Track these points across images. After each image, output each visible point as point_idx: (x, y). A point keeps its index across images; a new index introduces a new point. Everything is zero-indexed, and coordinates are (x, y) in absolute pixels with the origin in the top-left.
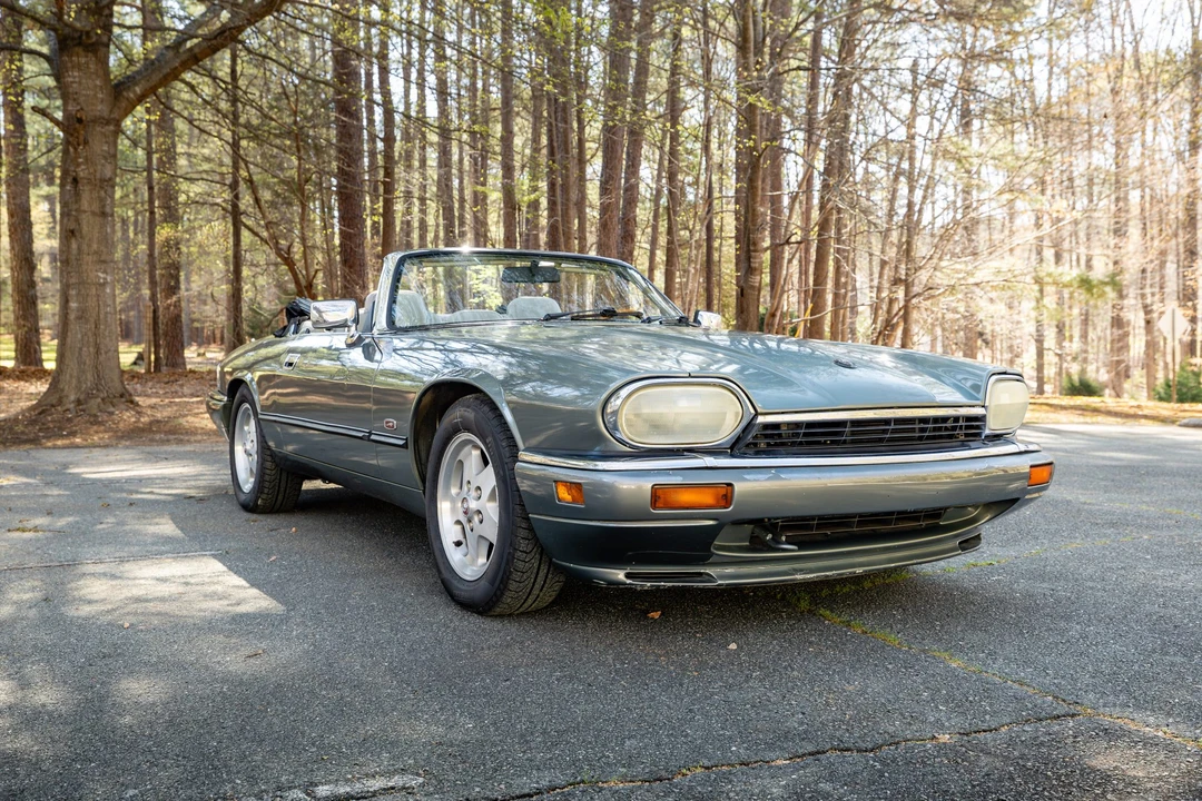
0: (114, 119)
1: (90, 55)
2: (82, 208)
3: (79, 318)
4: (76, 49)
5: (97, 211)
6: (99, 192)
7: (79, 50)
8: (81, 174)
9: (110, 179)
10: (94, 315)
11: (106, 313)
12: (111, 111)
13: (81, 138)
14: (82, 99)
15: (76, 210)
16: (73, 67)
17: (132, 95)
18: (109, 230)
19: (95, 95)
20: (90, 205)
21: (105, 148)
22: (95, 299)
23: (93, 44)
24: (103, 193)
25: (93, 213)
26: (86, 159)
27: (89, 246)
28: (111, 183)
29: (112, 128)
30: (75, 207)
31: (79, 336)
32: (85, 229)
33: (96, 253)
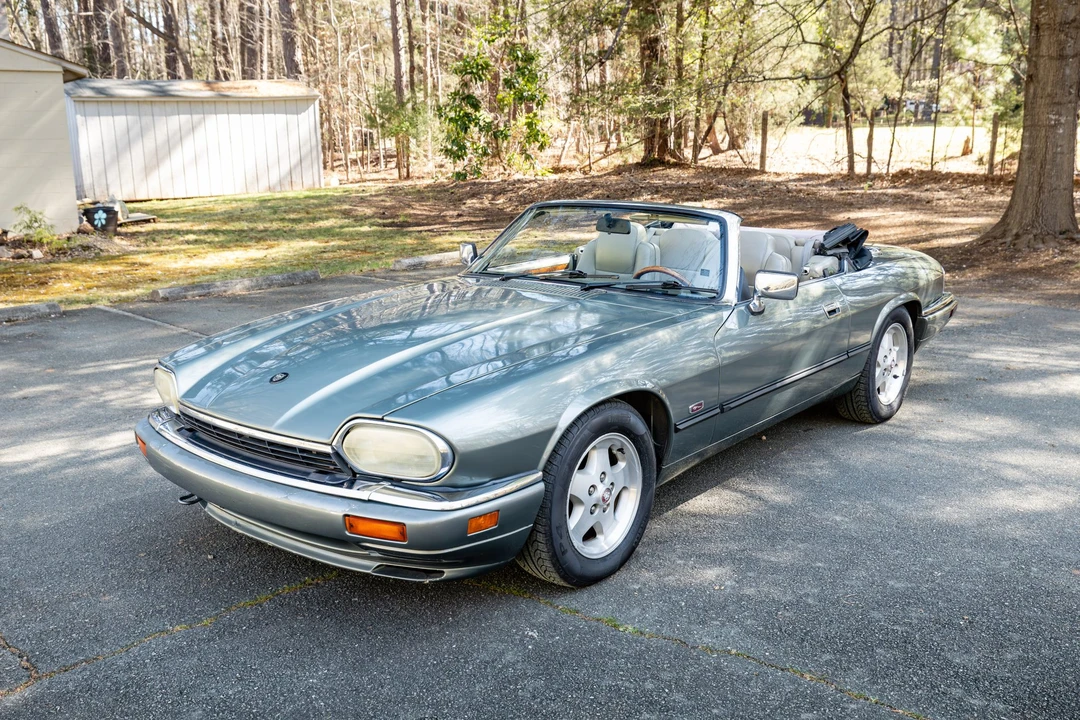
2: (1041, 54)
3: (1029, 158)
5: (1054, 54)
6: (1057, 36)
9: (1074, 21)
10: (1041, 155)
11: (1055, 153)
15: (1036, 56)
18: (1068, 72)
20: (1048, 48)
22: (1044, 140)
24: (1062, 37)
25: (1051, 58)
26: (1048, 4)
27: (1043, 89)
28: (1074, 24)
30: (1035, 52)
31: (1027, 175)
32: (1041, 72)
33: (1049, 95)
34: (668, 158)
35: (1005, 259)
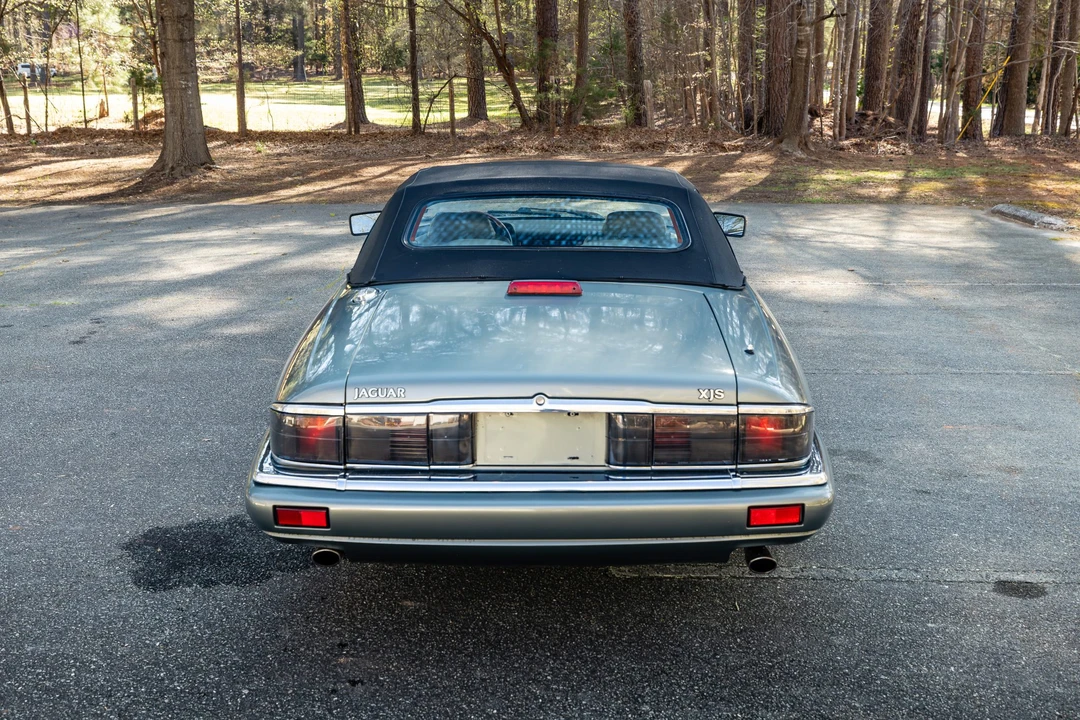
2: (168, 37)
3: (172, 112)
5: (177, 38)
8: (165, 15)
9: (186, 15)
10: (180, 110)
11: (189, 108)
15: (165, 39)
18: (188, 51)
20: (172, 34)
22: (180, 99)
24: (180, 26)
25: (175, 41)
26: (167, 3)
27: (173, 63)
28: (187, 18)
30: (164, 36)
32: (170, 50)
33: (178, 67)
35: (168, 184)
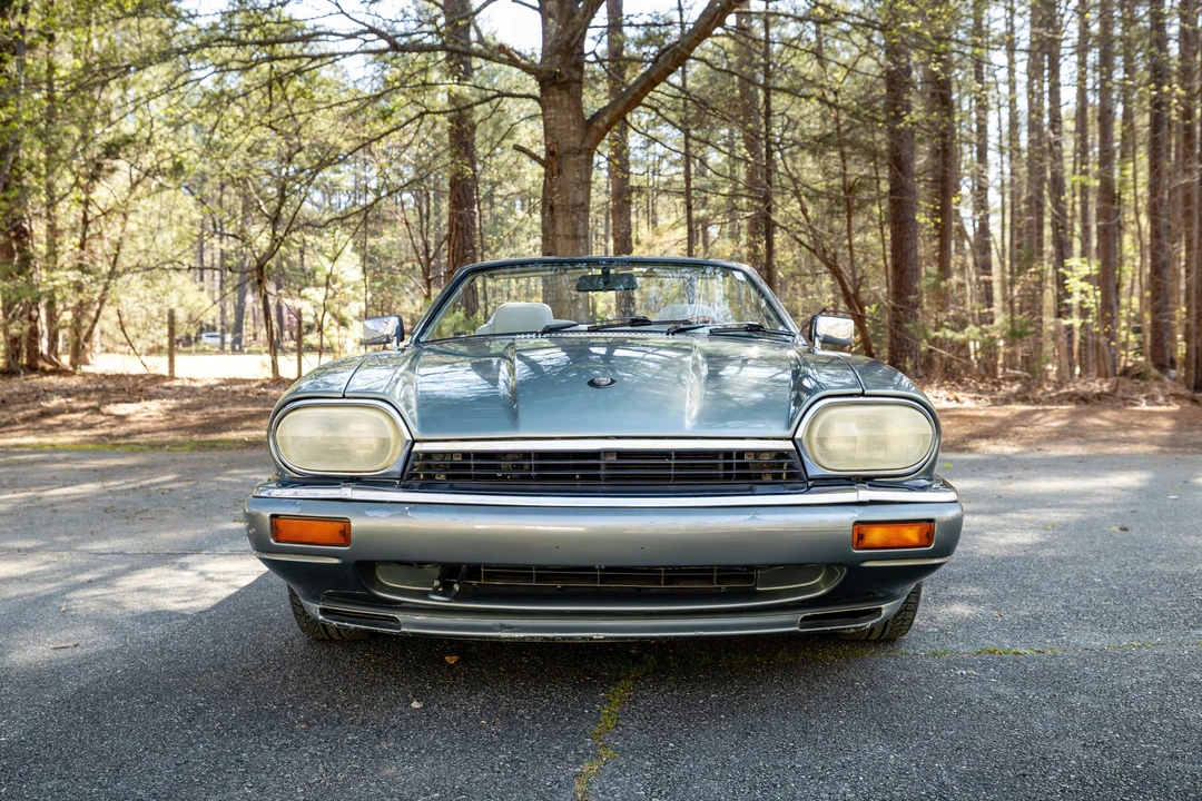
0: (585, 149)
1: (564, 92)
2: (556, 233)
4: (552, 89)
5: (569, 234)
6: (571, 217)
7: (554, 89)
8: (557, 202)
9: (582, 204)
12: (583, 141)
13: (555, 169)
14: (557, 134)
15: (553, 235)
16: (550, 106)
17: (601, 125)
19: (568, 128)
20: (564, 228)
21: (578, 176)
23: (565, 82)
24: (575, 218)
25: (567, 237)
26: (560, 187)
28: (584, 208)
29: (584, 157)
30: (552, 231)
32: (559, 252)
34: (41, 364)
